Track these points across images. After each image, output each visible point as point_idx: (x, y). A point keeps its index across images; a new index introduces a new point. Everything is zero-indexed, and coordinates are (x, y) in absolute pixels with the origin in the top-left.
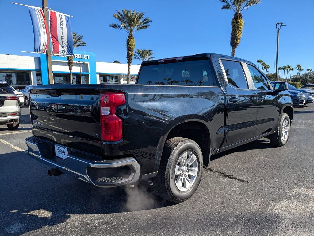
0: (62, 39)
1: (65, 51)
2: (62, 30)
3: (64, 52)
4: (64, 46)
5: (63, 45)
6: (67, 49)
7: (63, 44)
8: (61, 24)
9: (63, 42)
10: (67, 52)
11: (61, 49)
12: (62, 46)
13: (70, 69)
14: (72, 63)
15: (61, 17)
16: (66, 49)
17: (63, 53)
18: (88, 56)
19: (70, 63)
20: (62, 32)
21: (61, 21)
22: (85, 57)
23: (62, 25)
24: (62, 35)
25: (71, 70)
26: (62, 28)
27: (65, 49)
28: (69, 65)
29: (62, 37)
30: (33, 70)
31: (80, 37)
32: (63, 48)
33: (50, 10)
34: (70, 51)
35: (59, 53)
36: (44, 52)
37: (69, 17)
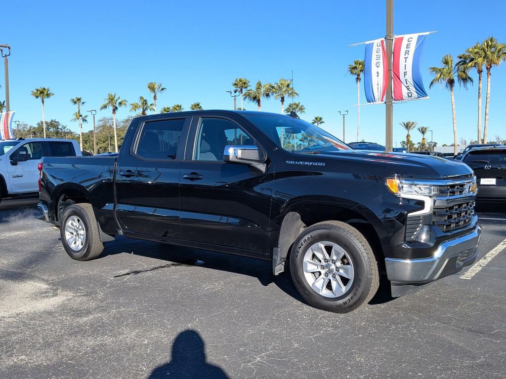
1: (411, 93)
2: (406, 62)
3: (410, 95)
4: (408, 87)
5: (407, 85)
7: (407, 84)
9: (406, 80)
10: (416, 94)
11: (405, 91)
12: (406, 87)
15: (409, 42)
16: (413, 89)
17: (409, 96)
20: (405, 65)
21: (407, 48)
23: (407, 54)
24: (405, 69)
26: (406, 58)
27: (411, 91)
29: (405, 72)
32: (408, 89)
33: (395, 37)
34: (420, 91)
35: (403, 99)
36: (382, 101)
37: (426, 36)
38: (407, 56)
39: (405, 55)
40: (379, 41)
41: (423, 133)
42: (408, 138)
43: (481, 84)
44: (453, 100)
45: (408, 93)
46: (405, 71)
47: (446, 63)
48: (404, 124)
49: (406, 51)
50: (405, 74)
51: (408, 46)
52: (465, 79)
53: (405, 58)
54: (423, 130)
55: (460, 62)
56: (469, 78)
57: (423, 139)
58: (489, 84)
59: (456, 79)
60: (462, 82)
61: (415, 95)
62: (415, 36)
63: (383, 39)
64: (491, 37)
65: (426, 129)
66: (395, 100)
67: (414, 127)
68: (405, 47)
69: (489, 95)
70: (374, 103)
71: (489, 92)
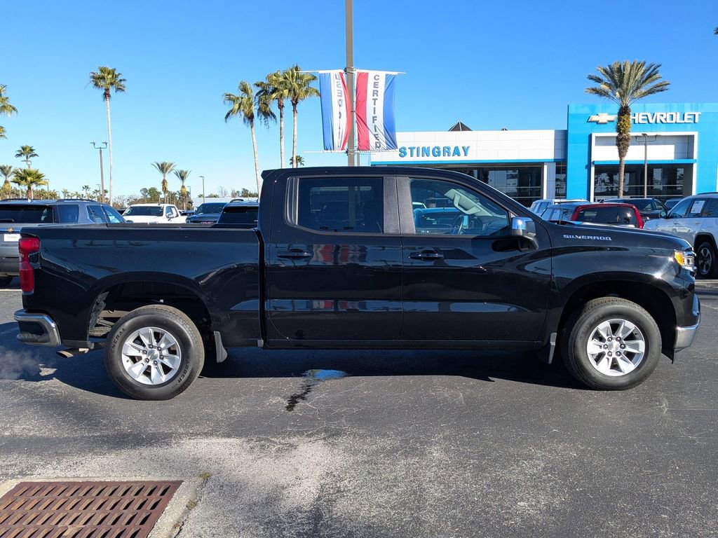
0: (374, 122)
1: (380, 143)
2: (375, 104)
3: (378, 145)
4: (377, 135)
5: (376, 133)
6: (384, 139)
7: (376, 131)
8: (375, 93)
9: (375, 126)
10: (386, 145)
11: (372, 140)
12: (375, 135)
13: (621, 154)
14: (627, 140)
15: (377, 80)
16: (382, 139)
17: (377, 147)
18: (697, 114)
19: (621, 140)
20: (374, 108)
21: (375, 87)
22: (686, 117)
23: (375, 95)
24: (374, 113)
25: (624, 156)
26: (375, 100)
27: (380, 140)
28: (618, 145)
29: (374, 117)
30: (549, 162)
31: (655, 69)
32: (376, 138)
33: (358, 71)
34: (390, 140)
35: (369, 149)
36: (343, 149)
37: (395, 76)
38: (375, 97)
39: (373, 96)
40: (337, 72)
41: (182, 178)
42: (164, 185)
43: (282, 123)
44: (255, 140)
45: (376, 143)
46: (374, 115)
47: (245, 90)
48: (158, 165)
49: (374, 91)
50: (374, 119)
51: (375, 85)
52: (267, 114)
53: (373, 99)
54: (182, 176)
55: (260, 92)
56: (271, 113)
57: (183, 187)
58: (296, 123)
59: (255, 113)
60: (263, 117)
61: (384, 145)
62: (382, 75)
63: (342, 71)
64: (295, 66)
65: (186, 173)
66: (358, 149)
67: (172, 170)
68: (373, 86)
69: (296, 137)
70: (333, 151)
71: (296, 134)
